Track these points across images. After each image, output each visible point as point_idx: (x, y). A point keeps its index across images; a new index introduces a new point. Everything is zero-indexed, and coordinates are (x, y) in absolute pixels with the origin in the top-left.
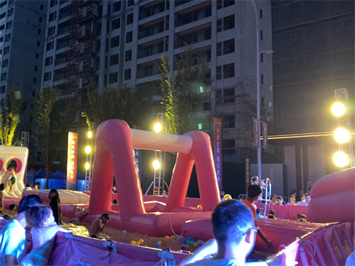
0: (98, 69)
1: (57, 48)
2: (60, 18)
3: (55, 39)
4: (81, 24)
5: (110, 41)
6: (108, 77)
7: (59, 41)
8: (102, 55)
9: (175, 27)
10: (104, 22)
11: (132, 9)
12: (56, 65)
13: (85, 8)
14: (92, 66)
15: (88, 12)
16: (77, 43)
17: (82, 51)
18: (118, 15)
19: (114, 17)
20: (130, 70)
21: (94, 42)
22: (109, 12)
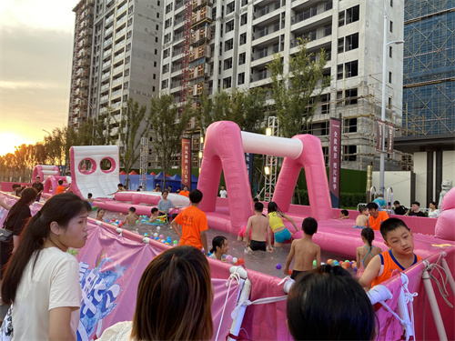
0: (211, 74)
1: (173, 55)
2: (175, 24)
3: (171, 47)
4: (195, 29)
5: (224, 45)
6: (222, 82)
7: (175, 47)
8: (216, 60)
9: (292, 24)
10: (218, 24)
11: (246, 9)
12: (172, 72)
13: (199, 12)
14: (206, 71)
15: (202, 16)
16: (191, 48)
17: (196, 57)
18: (232, 17)
19: (228, 19)
20: (244, 73)
21: (208, 47)
22: (223, 14)
